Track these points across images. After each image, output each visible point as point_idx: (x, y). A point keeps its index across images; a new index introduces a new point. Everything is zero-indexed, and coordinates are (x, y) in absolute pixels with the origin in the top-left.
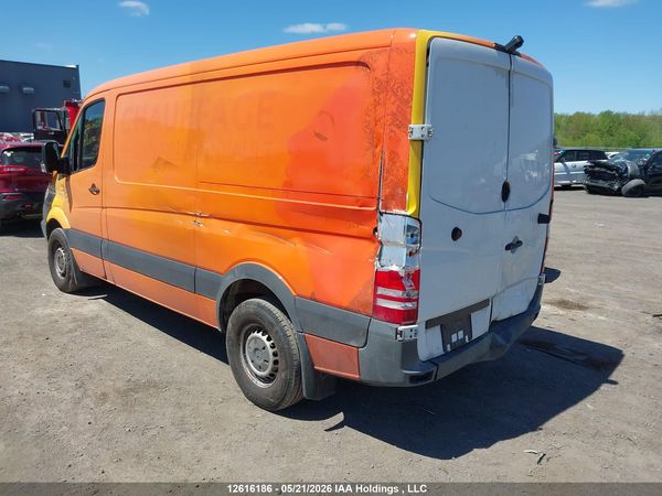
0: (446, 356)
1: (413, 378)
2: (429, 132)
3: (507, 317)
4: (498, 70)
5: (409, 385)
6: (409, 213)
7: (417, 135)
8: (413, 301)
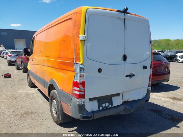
0: (99, 111)
1: (83, 117)
2: (85, 38)
3: (132, 100)
4: (119, 18)
5: (82, 119)
6: (80, 63)
7: (81, 38)
8: (83, 91)
